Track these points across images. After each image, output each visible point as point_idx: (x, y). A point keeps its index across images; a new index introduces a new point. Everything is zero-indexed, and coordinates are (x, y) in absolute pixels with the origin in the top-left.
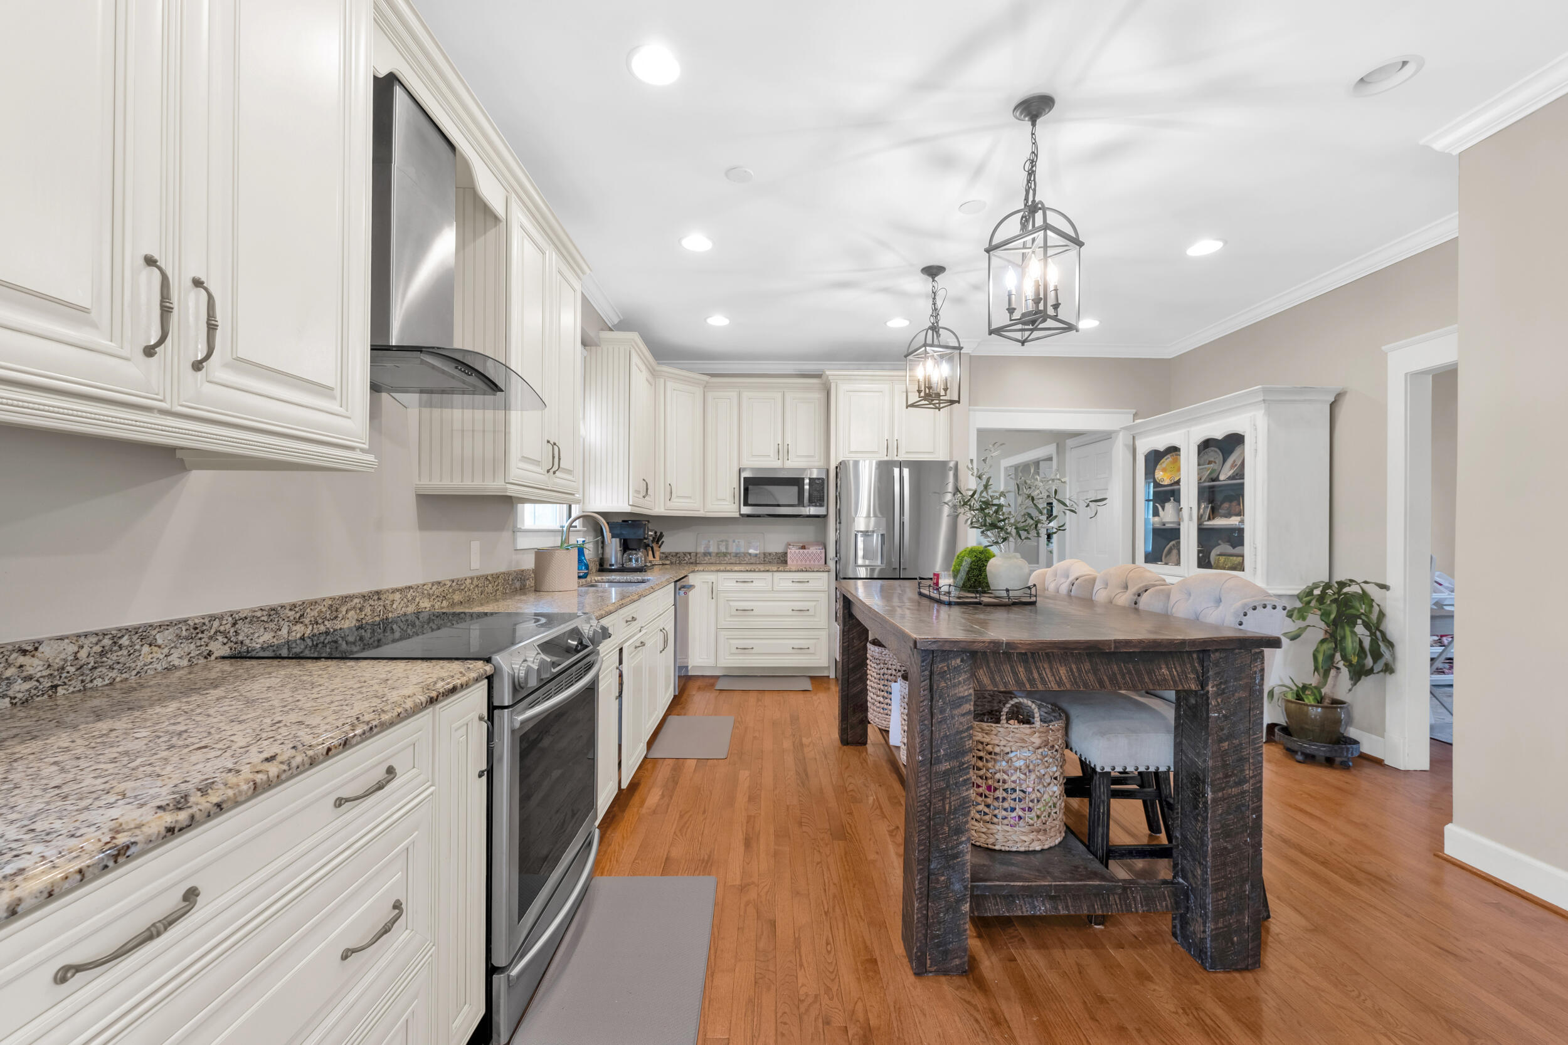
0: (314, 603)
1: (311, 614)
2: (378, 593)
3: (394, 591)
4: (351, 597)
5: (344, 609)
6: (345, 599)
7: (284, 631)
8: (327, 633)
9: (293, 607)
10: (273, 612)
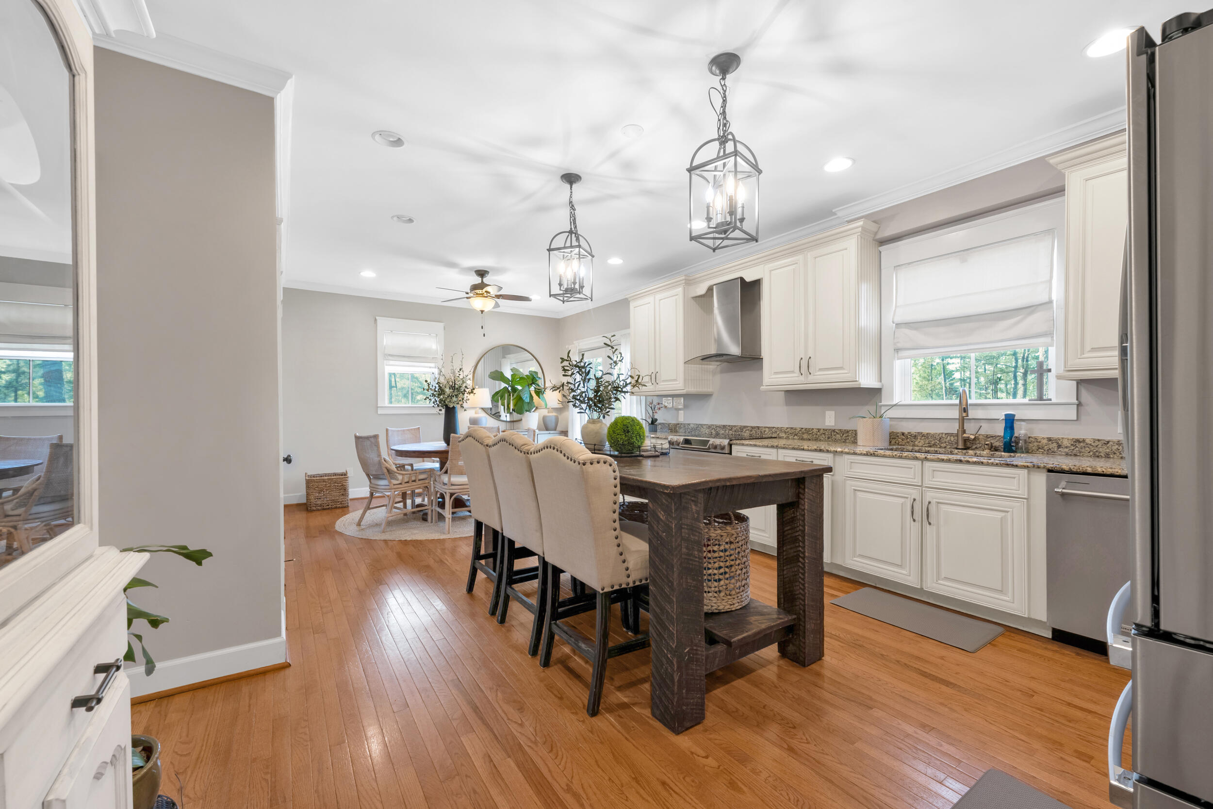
0: (735, 426)
1: (734, 429)
2: (758, 427)
3: (765, 427)
4: (747, 427)
5: (745, 430)
6: (745, 427)
7: (727, 432)
8: (739, 435)
9: (729, 426)
10: (724, 426)
